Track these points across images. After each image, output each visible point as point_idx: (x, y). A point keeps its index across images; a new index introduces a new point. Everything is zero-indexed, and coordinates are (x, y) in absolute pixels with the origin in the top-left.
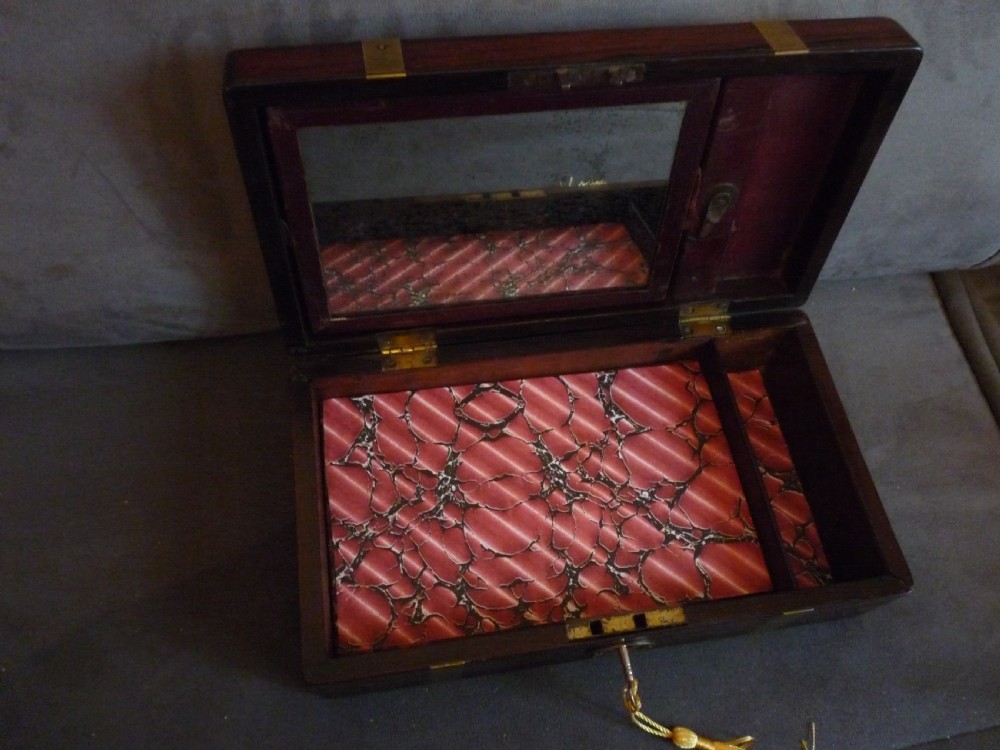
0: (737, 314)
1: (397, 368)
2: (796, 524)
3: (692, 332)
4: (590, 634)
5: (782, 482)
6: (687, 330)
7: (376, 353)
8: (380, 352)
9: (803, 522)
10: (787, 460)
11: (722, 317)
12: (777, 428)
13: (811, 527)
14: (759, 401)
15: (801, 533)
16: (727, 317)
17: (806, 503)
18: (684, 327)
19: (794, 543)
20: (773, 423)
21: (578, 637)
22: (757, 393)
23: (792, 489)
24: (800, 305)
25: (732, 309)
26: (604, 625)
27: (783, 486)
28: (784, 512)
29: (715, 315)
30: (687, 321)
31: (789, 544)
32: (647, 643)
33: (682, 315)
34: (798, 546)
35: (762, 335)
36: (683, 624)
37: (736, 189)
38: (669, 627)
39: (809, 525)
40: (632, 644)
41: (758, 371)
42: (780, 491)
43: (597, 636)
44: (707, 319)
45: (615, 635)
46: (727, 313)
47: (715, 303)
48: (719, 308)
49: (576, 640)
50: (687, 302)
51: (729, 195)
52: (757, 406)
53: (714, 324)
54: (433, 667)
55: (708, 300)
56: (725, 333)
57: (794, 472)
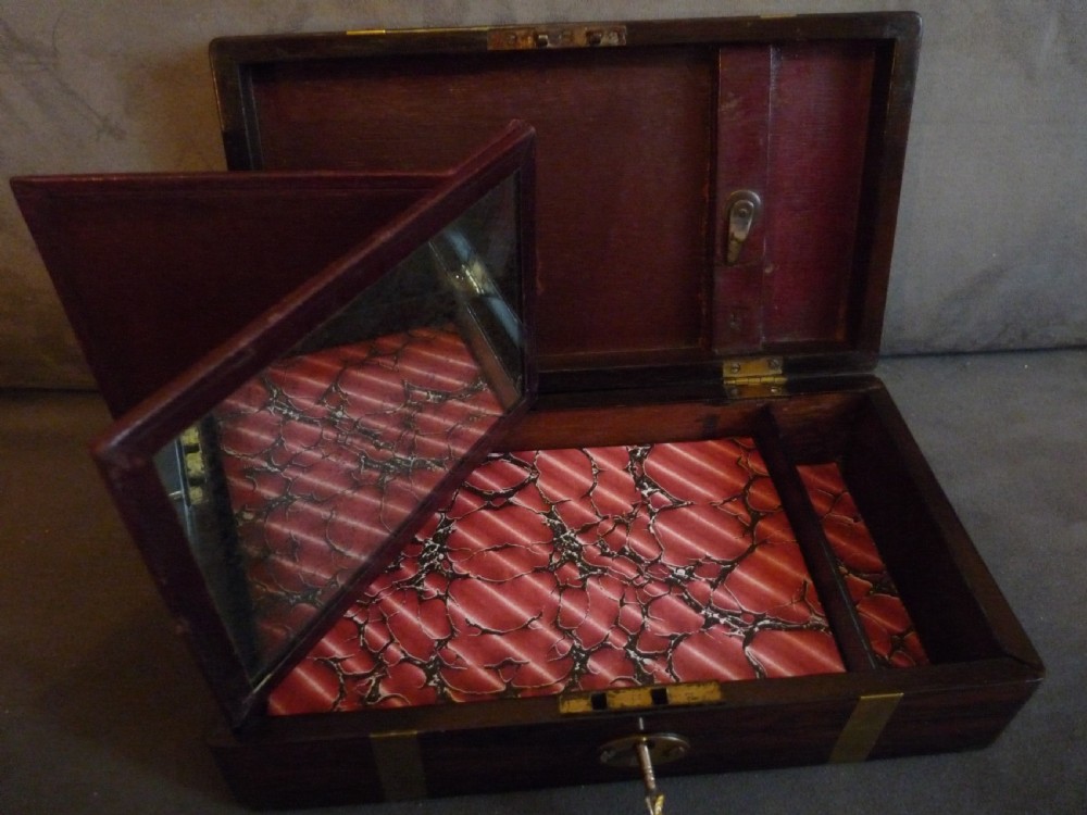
0: (796, 377)
2: (891, 633)
3: (740, 393)
4: (590, 709)
5: (871, 585)
6: (735, 391)
9: (900, 630)
10: (875, 559)
11: (777, 379)
12: (861, 525)
13: (911, 636)
14: (837, 496)
15: (896, 643)
16: (783, 380)
17: (903, 608)
18: (731, 389)
19: (890, 655)
20: (856, 520)
21: (573, 711)
22: (834, 487)
23: (884, 592)
24: (871, 369)
25: (788, 369)
26: (608, 699)
27: (872, 589)
28: (875, 618)
29: (767, 376)
30: (734, 382)
31: (883, 658)
32: (674, 738)
33: (726, 373)
34: (894, 659)
35: (829, 402)
36: (719, 703)
37: (757, 197)
38: (700, 705)
39: (909, 635)
40: (652, 737)
41: (834, 464)
42: (868, 594)
43: (599, 711)
44: (758, 380)
45: (623, 711)
46: (782, 375)
47: (763, 360)
48: (771, 366)
49: (569, 715)
50: (731, 357)
51: (752, 204)
52: (835, 501)
53: (767, 386)
54: (372, 736)
55: (755, 355)
56: (780, 397)
57: (885, 572)
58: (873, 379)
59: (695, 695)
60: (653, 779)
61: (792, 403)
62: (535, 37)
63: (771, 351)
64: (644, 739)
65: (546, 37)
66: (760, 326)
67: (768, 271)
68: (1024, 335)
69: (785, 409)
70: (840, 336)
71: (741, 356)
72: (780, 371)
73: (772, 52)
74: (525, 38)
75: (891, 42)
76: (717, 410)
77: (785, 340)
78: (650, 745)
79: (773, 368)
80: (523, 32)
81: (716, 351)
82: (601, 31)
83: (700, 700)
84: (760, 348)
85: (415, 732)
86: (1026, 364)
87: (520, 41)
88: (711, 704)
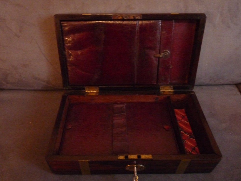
0: (176, 90)
1: (89, 95)
2: (192, 147)
3: (163, 93)
4: (124, 158)
5: (189, 136)
6: (162, 93)
7: (84, 91)
8: (85, 91)
9: (195, 146)
10: (190, 131)
11: (172, 90)
12: (188, 123)
13: (197, 148)
14: (184, 116)
15: (193, 149)
16: (173, 91)
17: (195, 142)
19: (191, 151)
20: (187, 122)
21: (121, 158)
22: (183, 114)
23: (191, 138)
24: (192, 89)
25: (174, 88)
26: (129, 157)
27: (189, 137)
28: (189, 143)
29: (169, 90)
30: (162, 91)
31: (190, 152)
32: (142, 166)
33: (161, 89)
34: (193, 152)
35: (182, 96)
36: (151, 159)
37: (169, 52)
38: (147, 159)
39: (196, 147)
40: (137, 165)
41: (184, 109)
42: (188, 138)
43: (126, 159)
44: (167, 90)
45: (131, 159)
46: (173, 90)
47: (169, 86)
48: (170, 88)
49: (120, 159)
50: (162, 85)
51: (167, 53)
52: (183, 117)
53: (169, 92)
54: (79, 161)
55: (167, 85)
56: (172, 94)
57: (192, 134)
58: (193, 92)
59: (146, 157)
60: (136, 174)
61: (175, 96)
62: (122, 16)
63: (171, 84)
64: (135, 165)
65: (124, 17)
66: (169, 79)
67: (171, 67)
68: (215, 82)
69: (173, 97)
70: (186, 82)
71: (164, 85)
72: (172, 89)
73: (174, 21)
74: (120, 17)
75: (200, 20)
76: (158, 96)
77: (174, 82)
78: (137, 167)
79: (171, 88)
80: (119, 16)
81: (159, 84)
82: (136, 16)
83: (148, 158)
84: (168, 84)
85: (88, 161)
86: (216, 88)
87: (119, 17)
88: (150, 159)
